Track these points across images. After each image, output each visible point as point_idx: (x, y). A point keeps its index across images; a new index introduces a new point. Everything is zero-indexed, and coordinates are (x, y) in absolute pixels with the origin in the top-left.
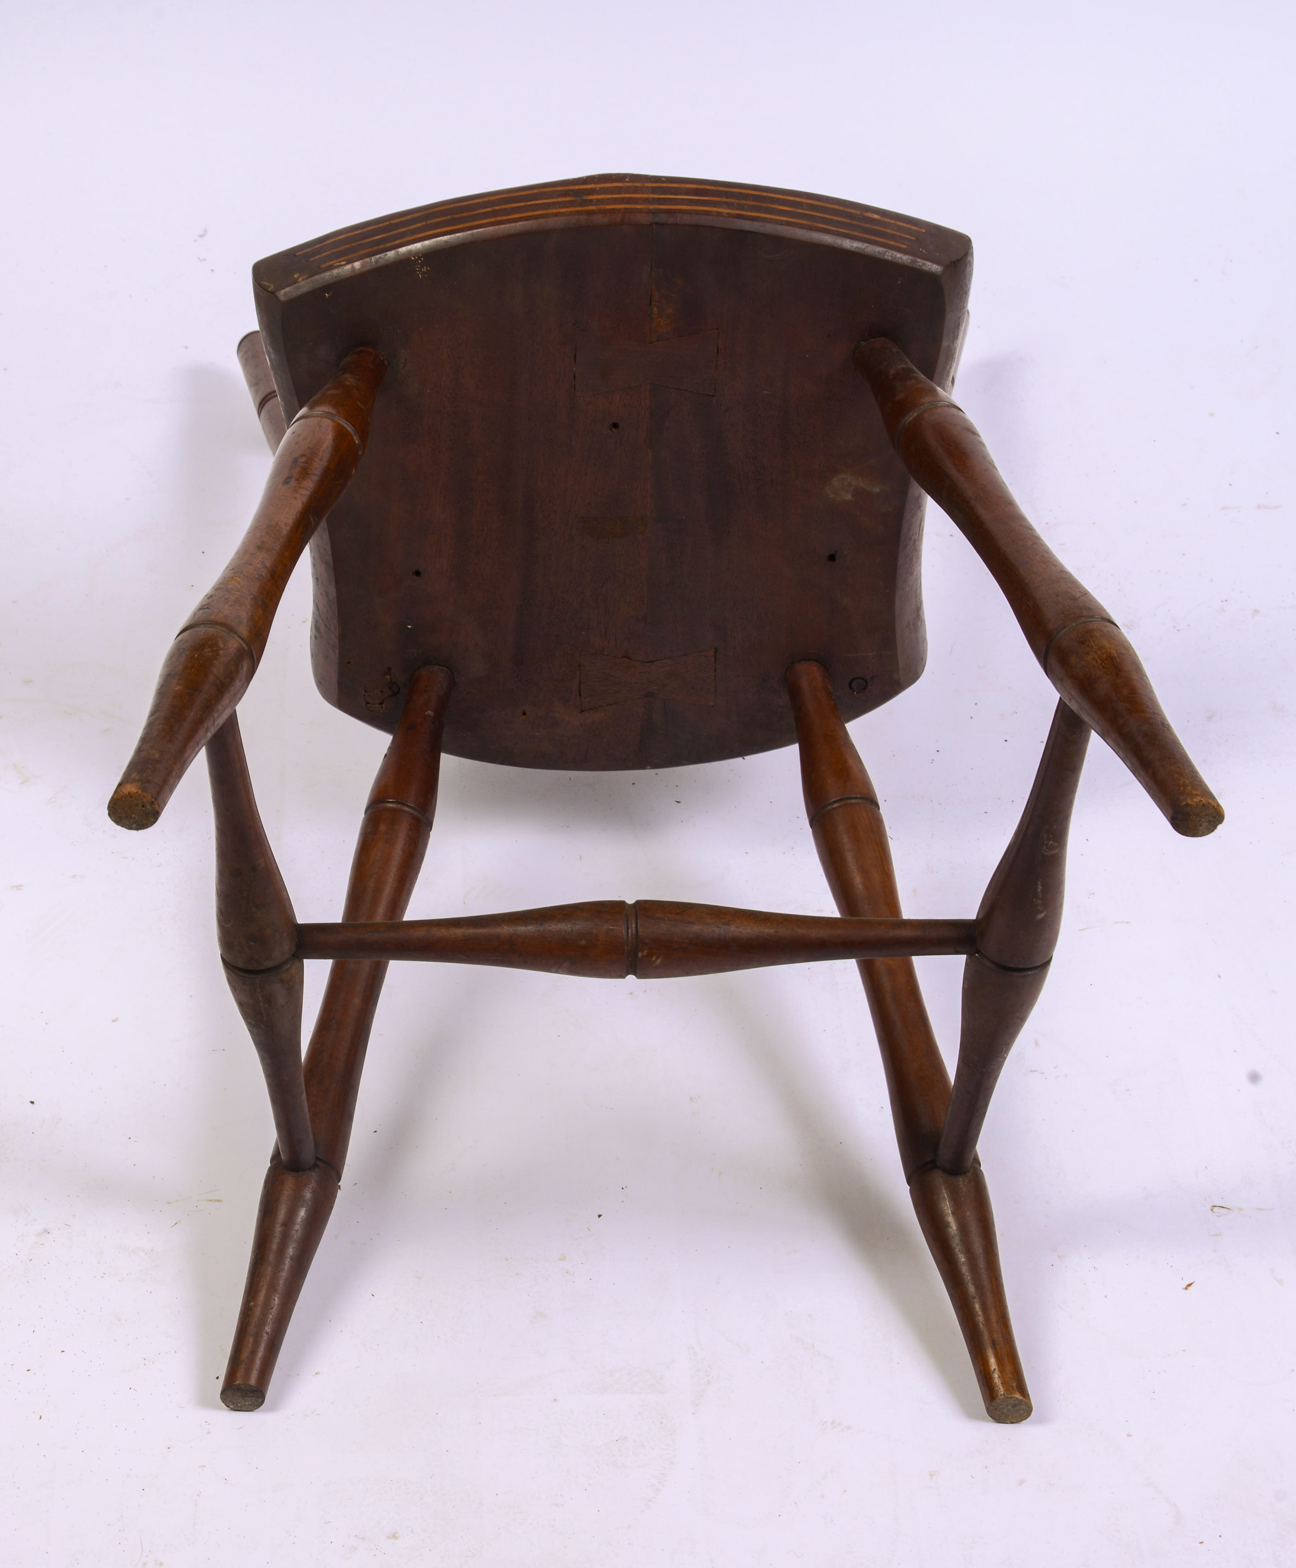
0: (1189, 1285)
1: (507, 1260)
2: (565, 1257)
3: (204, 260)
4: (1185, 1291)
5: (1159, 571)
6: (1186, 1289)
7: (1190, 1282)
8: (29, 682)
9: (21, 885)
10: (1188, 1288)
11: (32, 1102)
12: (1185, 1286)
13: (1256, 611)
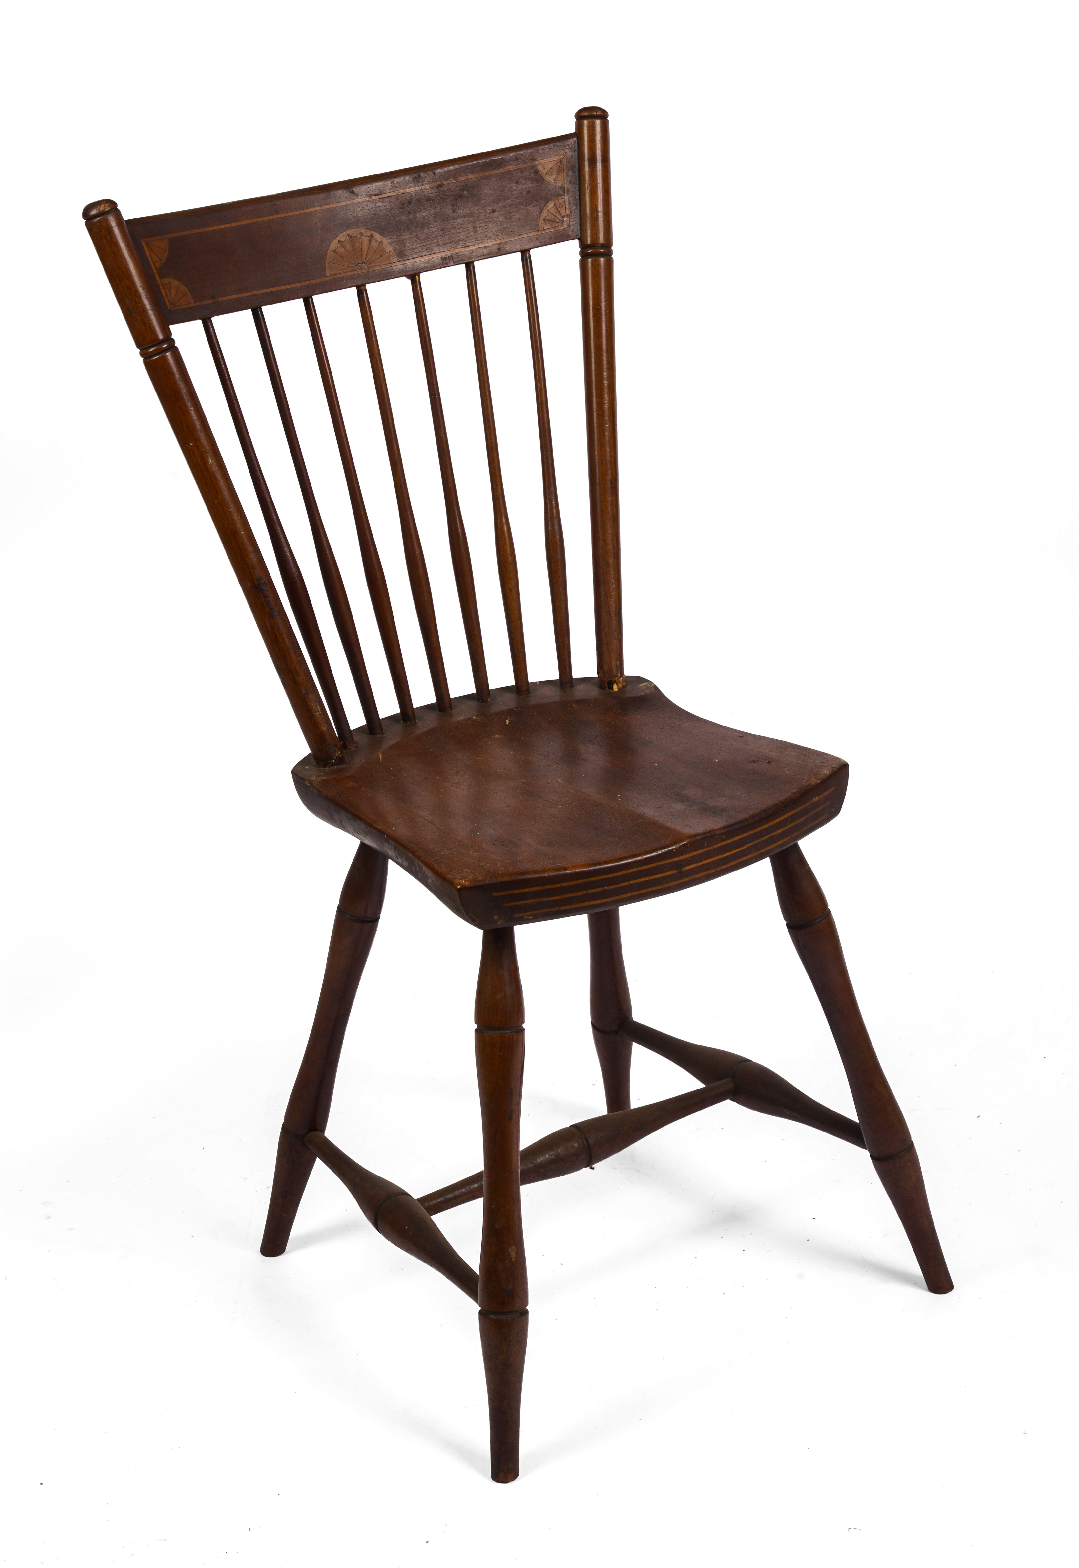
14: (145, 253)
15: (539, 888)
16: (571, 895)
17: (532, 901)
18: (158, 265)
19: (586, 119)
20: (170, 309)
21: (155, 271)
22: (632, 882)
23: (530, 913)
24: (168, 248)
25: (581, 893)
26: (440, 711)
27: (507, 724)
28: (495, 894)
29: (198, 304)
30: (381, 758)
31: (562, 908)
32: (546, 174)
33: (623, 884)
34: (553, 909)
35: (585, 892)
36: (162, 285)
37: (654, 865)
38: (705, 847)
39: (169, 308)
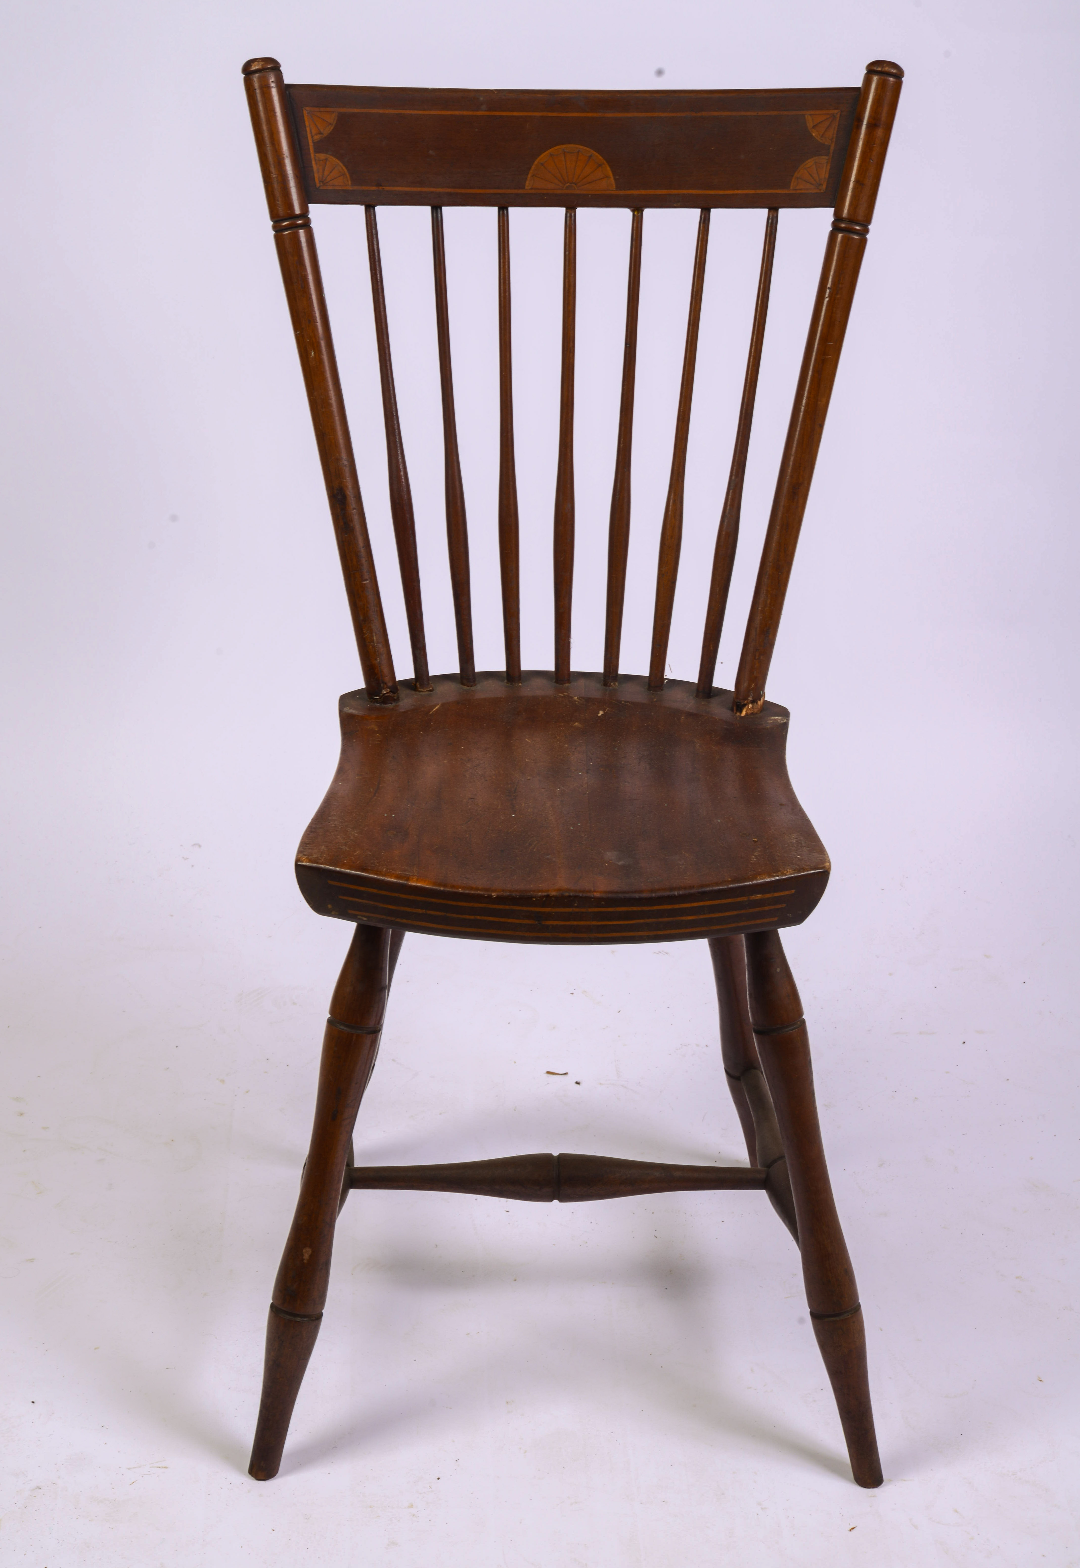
0: (853, 1529)
1: (371, 1507)
2: (412, 1505)
3: (187, 859)
4: (849, 1532)
5: (850, 1072)
6: (850, 1530)
7: (853, 1527)
8: (46, 1128)
9: (33, 1259)
10: (852, 1530)
11: (33, 1402)
12: (849, 1529)
13: (916, 1098)
14: (304, 122)
15: (375, 891)
16: (408, 909)
17: (367, 902)
18: (317, 137)
19: (877, 75)
20: (319, 187)
21: (311, 144)
22: (478, 917)
23: (365, 914)
24: (335, 123)
25: (420, 911)
26: (557, 682)
27: (599, 715)
28: (331, 882)
29: (355, 188)
30: (434, 710)
31: (398, 920)
32: (814, 127)
33: (468, 917)
34: (389, 918)
35: (424, 911)
36: (315, 160)
37: (507, 907)
38: (576, 907)
39: (318, 185)
